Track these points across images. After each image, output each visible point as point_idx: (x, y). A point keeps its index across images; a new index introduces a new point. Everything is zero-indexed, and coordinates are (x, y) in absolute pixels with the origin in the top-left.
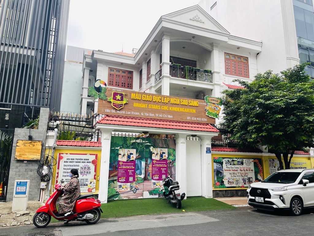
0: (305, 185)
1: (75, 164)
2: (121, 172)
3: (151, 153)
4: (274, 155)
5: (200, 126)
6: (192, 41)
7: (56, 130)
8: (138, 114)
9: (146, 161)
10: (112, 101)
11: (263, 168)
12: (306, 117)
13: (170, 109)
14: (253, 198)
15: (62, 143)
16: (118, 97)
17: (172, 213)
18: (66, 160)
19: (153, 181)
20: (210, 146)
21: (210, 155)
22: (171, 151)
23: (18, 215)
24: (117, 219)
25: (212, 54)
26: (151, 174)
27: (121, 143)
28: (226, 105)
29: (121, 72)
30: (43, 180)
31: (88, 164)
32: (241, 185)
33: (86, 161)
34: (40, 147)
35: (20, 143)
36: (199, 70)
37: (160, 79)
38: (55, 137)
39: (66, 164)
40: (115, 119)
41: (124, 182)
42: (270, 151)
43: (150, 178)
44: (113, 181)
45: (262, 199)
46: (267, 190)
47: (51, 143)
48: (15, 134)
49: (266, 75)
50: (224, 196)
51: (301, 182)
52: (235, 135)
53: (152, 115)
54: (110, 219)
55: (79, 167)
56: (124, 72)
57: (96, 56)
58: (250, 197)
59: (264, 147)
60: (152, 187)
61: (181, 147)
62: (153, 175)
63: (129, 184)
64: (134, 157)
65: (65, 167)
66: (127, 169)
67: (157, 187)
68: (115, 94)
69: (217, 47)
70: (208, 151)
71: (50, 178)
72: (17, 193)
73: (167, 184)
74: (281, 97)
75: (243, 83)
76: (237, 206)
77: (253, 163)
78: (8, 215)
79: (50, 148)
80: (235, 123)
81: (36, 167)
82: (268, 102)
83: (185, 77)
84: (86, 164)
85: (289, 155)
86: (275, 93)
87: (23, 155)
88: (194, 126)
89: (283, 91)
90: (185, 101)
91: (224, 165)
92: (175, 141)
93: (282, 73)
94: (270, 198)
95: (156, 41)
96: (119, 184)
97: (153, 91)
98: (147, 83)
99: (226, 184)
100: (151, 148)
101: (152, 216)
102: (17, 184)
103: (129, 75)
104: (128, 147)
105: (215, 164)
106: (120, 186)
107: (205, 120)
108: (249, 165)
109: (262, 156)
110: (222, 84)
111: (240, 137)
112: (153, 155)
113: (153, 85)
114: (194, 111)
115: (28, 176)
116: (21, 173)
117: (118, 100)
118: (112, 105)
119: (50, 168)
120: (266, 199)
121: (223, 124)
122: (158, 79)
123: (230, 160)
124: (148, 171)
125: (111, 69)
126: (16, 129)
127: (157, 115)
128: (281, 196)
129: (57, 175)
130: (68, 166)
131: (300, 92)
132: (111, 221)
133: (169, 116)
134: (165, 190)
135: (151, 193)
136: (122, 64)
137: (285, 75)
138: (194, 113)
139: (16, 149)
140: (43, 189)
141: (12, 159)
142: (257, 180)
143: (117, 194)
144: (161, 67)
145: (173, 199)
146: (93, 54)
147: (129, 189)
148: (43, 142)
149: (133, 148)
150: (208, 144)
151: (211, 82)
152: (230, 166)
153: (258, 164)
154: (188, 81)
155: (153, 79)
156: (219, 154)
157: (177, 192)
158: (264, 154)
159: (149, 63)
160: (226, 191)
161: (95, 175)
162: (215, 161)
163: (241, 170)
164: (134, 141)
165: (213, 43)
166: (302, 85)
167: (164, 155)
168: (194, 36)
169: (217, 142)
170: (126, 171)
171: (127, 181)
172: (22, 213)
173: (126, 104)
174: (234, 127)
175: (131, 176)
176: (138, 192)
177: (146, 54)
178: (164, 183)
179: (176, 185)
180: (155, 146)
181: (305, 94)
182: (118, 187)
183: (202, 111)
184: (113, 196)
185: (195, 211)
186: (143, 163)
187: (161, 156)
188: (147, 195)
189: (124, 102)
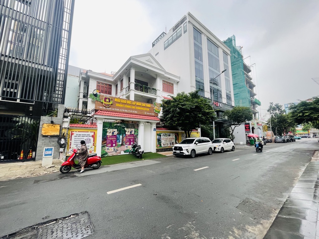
0: (197, 144)
1: (81, 137)
2: (108, 141)
3: (125, 131)
4: (184, 131)
5: (151, 117)
6: (146, 72)
7: (69, 118)
8: (119, 110)
9: (123, 135)
10: (104, 102)
11: (179, 138)
12: (198, 115)
13: (136, 108)
14: (175, 151)
15: (73, 126)
16: (107, 100)
17: (137, 161)
18: (76, 135)
19: (126, 146)
20: (156, 128)
21: (155, 132)
22: (136, 130)
23: (46, 168)
24: (109, 166)
25: (156, 80)
26: (125, 142)
27: (108, 126)
28: (164, 107)
29: (104, 85)
30: (61, 147)
31: (89, 137)
32: (169, 146)
33: (88, 136)
34: (59, 128)
35: (45, 125)
36: (150, 88)
37: (129, 91)
38: (69, 122)
39: (75, 137)
40: (105, 112)
41: (110, 147)
42: (182, 130)
43: (124, 144)
44: (104, 146)
45: (179, 151)
46: (181, 147)
47: (66, 125)
48: (41, 119)
49: (182, 94)
50: (161, 151)
51: (195, 143)
52: (167, 122)
53: (126, 111)
54: (105, 166)
55: (84, 139)
56: (106, 84)
57: (89, 74)
58: (174, 151)
59: (180, 128)
60: (126, 149)
61: (141, 128)
62: (126, 143)
63: (113, 148)
64: (116, 133)
65: (75, 139)
66: (112, 140)
67: (128, 149)
68: (106, 99)
69: (159, 77)
70: (155, 130)
71: (66, 146)
72: (45, 155)
73: (134, 147)
74: (189, 105)
75: (172, 97)
76: (167, 155)
77: (174, 135)
78: (40, 168)
79: (65, 128)
80: (168, 116)
81: (56, 139)
82: (183, 107)
83: (142, 91)
84: (88, 137)
85: (190, 132)
86: (186, 103)
87: (47, 132)
88: (148, 117)
89: (189, 102)
90: (144, 104)
91: (162, 136)
92: (138, 125)
93: (189, 93)
94: (182, 151)
95: (127, 70)
96: (107, 148)
97: (124, 97)
98: (120, 92)
99: (162, 146)
100: (125, 128)
101: (127, 163)
102: (46, 150)
103: (109, 87)
104: (112, 128)
105: (158, 136)
106: (108, 149)
107: (153, 114)
108: (173, 136)
109: (178, 132)
110: (161, 96)
111: (170, 123)
112: (126, 132)
113: (125, 93)
114: (148, 110)
115: (51, 145)
116: (46, 143)
117: (107, 102)
118: (104, 104)
119: (66, 140)
120: (181, 151)
121: (162, 117)
122: (128, 91)
123: (165, 134)
124: (123, 140)
125: (98, 83)
126: (41, 117)
127: (129, 111)
128: (187, 150)
129: (70, 144)
130: (77, 138)
131: (196, 103)
132: (106, 167)
133: (136, 112)
134: (133, 150)
135: (125, 152)
136: (105, 80)
137: (190, 95)
138: (148, 111)
139: (42, 129)
140: (61, 152)
141: (39, 135)
142: (176, 143)
143: (106, 153)
144: (129, 84)
145: (137, 154)
146: (87, 72)
147: (113, 150)
148: (61, 125)
149: (115, 129)
150: (154, 126)
151: (156, 95)
152: (164, 137)
153: (177, 136)
154: (144, 93)
155: (124, 91)
156: (159, 131)
157: (140, 150)
158: (179, 131)
159: (122, 81)
160: (162, 149)
161: (94, 143)
162: (158, 135)
163: (169, 139)
164: (116, 125)
165: (157, 75)
166: (197, 100)
167: (132, 132)
168: (148, 70)
169: (159, 125)
170: (111, 141)
171: (112, 146)
172: (50, 166)
173: (112, 104)
174: (167, 118)
175: (114, 143)
176: (118, 151)
177: (120, 76)
178: (133, 146)
179: (139, 147)
180: (127, 128)
181: (198, 104)
182: (107, 149)
183: (152, 110)
184: (104, 154)
185: (148, 159)
186: (121, 136)
187: (131, 132)
188: (123, 153)
189: (111, 103)
